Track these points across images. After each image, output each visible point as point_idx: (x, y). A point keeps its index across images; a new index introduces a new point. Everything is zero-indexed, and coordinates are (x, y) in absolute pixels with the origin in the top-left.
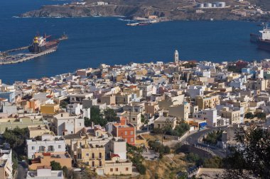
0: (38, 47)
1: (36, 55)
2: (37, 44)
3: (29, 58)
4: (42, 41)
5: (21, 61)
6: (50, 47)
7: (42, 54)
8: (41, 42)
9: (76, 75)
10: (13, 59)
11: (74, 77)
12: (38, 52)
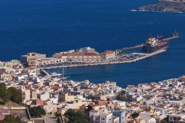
0: (151, 48)
1: (148, 55)
2: (150, 45)
3: (141, 58)
4: (155, 41)
5: (135, 60)
6: (162, 47)
7: (154, 54)
8: (154, 43)
9: (180, 81)
10: (128, 58)
11: (179, 83)
12: (150, 52)
